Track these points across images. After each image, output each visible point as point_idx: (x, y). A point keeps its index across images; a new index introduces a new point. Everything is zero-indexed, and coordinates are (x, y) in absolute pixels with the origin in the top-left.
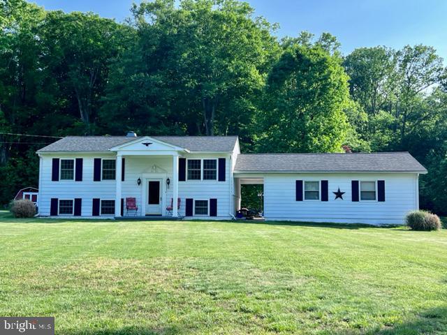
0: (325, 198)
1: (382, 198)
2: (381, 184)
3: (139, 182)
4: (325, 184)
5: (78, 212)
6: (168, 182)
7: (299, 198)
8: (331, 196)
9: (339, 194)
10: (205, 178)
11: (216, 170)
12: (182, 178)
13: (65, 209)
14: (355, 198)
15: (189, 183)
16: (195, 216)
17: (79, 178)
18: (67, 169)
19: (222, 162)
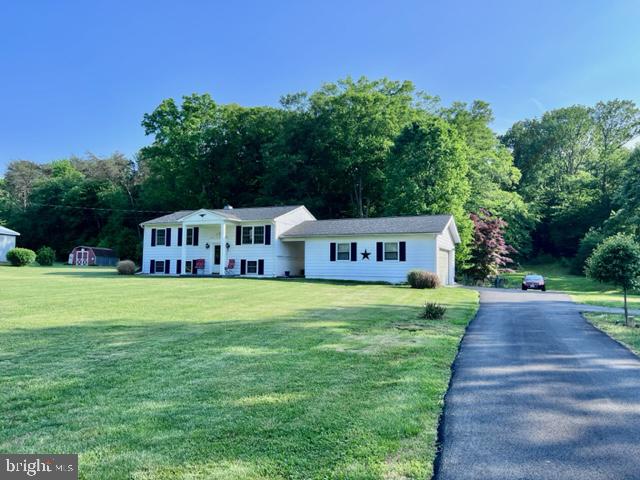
0: (354, 258)
1: (403, 258)
2: (403, 245)
3: (208, 246)
4: (354, 246)
5: (167, 271)
6: (228, 246)
7: (333, 258)
8: (359, 256)
9: (366, 255)
10: (255, 242)
11: (264, 235)
12: (238, 243)
13: (160, 268)
14: (379, 258)
15: (243, 247)
16: (248, 275)
17: (168, 244)
18: (161, 237)
19: (268, 228)
